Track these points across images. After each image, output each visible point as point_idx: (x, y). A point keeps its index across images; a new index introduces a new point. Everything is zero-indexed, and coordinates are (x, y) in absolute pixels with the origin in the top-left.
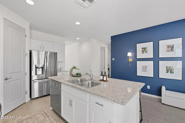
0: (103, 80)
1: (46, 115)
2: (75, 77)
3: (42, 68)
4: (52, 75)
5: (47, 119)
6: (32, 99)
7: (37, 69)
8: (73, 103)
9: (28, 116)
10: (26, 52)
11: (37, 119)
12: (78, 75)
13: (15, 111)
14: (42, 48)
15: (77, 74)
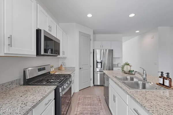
0: (163, 85)
1: (100, 100)
2: (127, 73)
3: (101, 63)
4: (110, 69)
5: (100, 104)
6: (94, 85)
7: (98, 63)
8: (116, 99)
9: (89, 96)
10: (91, 51)
11: (94, 101)
12: (130, 73)
13: (84, 90)
14: (102, 47)
15: (130, 71)
